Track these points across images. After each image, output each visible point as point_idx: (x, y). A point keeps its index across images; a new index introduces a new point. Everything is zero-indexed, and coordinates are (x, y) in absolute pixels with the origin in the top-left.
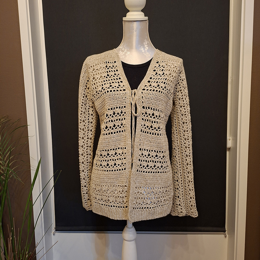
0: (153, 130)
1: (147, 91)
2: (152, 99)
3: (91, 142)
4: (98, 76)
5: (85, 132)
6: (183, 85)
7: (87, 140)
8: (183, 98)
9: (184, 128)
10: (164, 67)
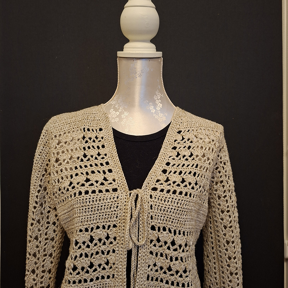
0: (172, 275)
1: (161, 193)
2: (171, 211)
3: (50, 278)
4: (66, 156)
5: (38, 259)
6: (226, 172)
7: (42, 274)
8: (226, 196)
9: (229, 251)
10: (191, 142)
